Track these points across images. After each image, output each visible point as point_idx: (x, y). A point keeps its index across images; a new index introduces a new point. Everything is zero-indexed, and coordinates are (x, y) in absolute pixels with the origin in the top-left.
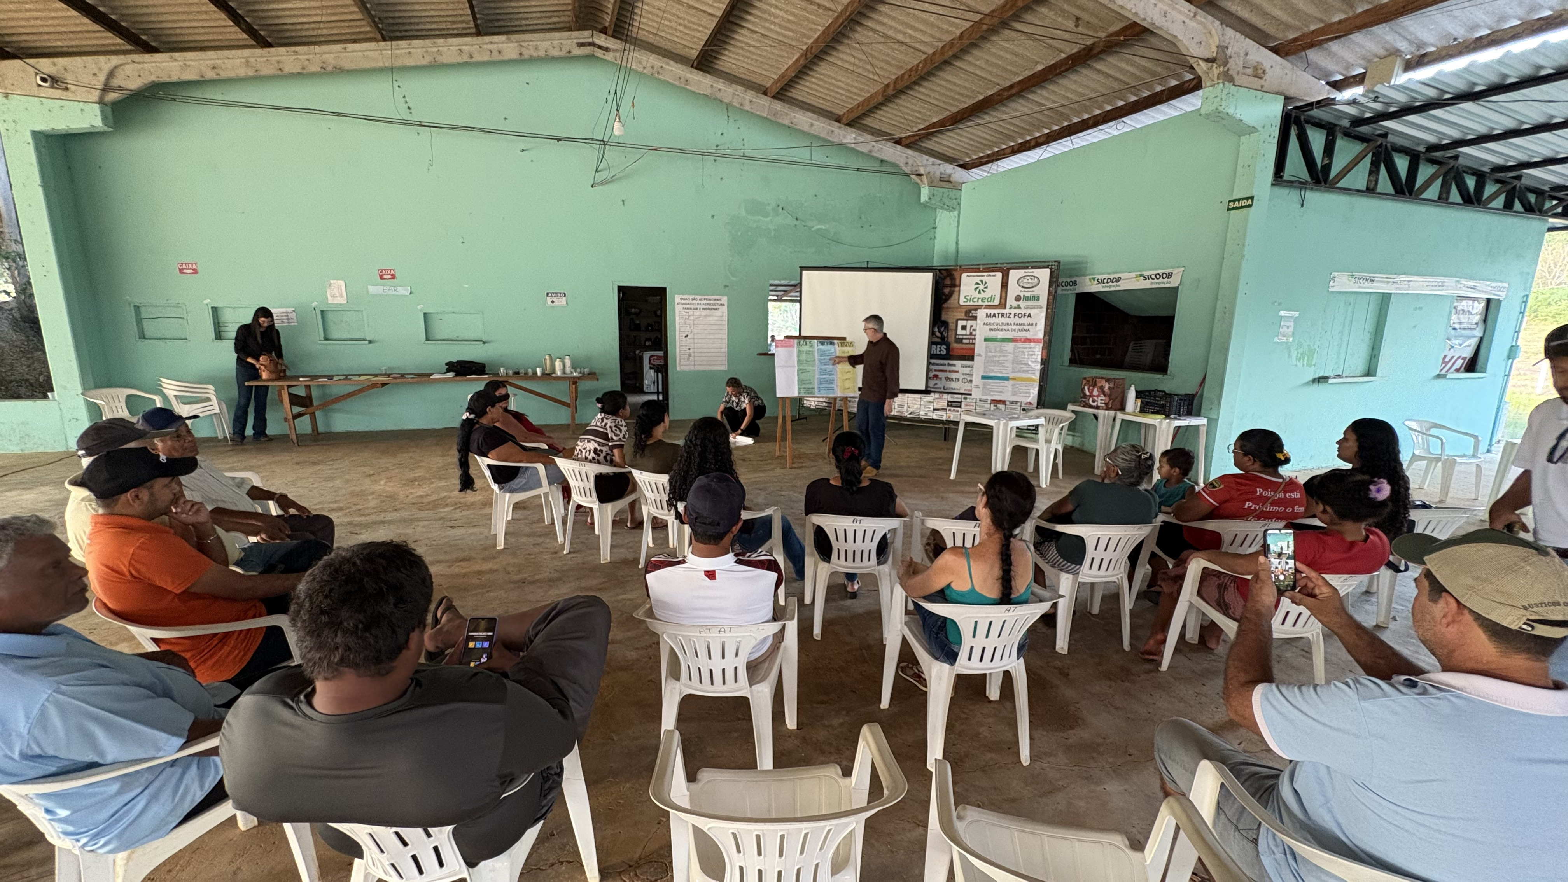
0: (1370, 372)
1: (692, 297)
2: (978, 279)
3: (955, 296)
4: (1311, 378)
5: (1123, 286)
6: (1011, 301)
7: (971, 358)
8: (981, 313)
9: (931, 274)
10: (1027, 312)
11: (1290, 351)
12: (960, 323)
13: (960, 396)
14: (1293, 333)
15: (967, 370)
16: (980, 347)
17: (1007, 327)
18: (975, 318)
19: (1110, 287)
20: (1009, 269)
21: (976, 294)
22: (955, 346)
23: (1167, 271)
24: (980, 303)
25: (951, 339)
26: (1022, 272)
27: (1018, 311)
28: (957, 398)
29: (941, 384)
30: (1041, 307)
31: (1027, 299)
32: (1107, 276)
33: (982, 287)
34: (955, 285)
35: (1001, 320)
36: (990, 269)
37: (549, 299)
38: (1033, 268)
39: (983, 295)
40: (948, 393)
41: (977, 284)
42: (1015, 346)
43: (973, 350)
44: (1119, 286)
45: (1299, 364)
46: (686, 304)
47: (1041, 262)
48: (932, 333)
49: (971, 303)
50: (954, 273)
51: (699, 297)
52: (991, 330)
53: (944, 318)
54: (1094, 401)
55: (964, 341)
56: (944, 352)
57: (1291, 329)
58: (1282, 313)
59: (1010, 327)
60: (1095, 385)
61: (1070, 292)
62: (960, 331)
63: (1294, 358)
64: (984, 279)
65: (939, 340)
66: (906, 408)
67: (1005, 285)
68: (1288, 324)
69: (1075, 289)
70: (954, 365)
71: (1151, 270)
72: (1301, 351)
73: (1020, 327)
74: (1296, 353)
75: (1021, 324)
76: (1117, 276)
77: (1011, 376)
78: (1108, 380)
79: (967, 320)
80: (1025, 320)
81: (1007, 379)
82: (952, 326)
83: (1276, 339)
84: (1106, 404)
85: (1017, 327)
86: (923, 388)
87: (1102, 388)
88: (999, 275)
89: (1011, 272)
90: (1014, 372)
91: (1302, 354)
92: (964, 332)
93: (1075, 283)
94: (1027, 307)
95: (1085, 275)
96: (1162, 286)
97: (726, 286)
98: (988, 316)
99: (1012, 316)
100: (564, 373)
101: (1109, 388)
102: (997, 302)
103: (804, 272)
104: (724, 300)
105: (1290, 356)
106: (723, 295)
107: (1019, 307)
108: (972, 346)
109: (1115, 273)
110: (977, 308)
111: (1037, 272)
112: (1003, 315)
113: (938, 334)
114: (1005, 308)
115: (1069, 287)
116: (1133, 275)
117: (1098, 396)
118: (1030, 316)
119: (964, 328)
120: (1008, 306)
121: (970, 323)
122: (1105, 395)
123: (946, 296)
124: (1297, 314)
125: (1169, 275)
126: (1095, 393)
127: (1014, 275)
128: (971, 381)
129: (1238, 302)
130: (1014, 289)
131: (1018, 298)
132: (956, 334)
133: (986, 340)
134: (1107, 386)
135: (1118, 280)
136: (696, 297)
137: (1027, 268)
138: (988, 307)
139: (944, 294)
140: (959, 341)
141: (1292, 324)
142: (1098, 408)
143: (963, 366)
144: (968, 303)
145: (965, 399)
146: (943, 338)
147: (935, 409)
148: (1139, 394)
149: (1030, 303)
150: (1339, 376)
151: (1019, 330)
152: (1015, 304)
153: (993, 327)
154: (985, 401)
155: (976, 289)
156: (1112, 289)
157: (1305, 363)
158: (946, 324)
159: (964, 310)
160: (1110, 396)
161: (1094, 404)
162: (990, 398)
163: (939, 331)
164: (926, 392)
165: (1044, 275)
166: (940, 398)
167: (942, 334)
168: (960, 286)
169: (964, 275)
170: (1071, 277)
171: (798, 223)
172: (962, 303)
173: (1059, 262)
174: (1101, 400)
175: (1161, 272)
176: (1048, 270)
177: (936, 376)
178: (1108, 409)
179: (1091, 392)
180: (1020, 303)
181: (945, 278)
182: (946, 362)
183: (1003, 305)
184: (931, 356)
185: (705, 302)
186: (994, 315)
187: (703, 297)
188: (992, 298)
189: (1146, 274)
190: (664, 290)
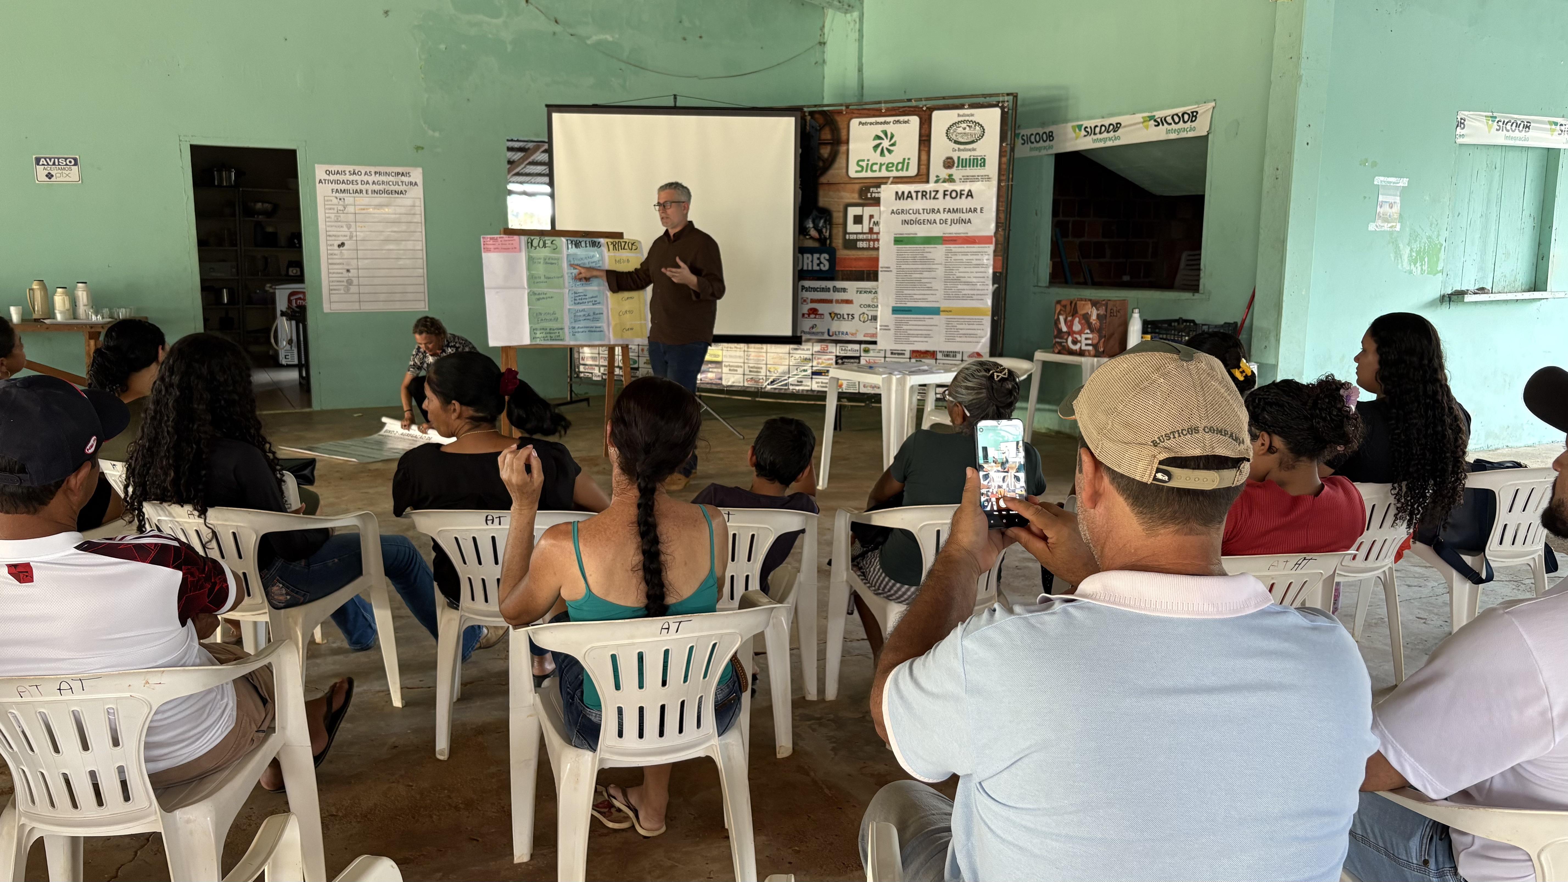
0: (1538, 283)
1: (349, 168)
2: (878, 130)
3: (840, 161)
4: (1437, 295)
5: (1126, 138)
6: (936, 168)
7: (872, 275)
8: (887, 193)
9: (792, 120)
10: (966, 187)
11: (1397, 247)
12: (852, 211)
13: (856, 347)
14: (1401, 216)
15: (866, 299)
16: (887, 254)
17: (932, 217)
18: (876, 202)
19: (1105, 140)
20: (932, 109)
22: (842, 253)
23: (1189, 109)
25: (838, 242)
26: (952, 116)
27: (949, 186)
28: (852, 350)
29: (822, 325)
30: (988, 178)
31: (965, 163)
32: (1098, 122)
33: (886, 143)
34: (839, 141)
35: (919, 204)
36: (900, 109)
37: (41, 172)
38: (973, 106)
40: (837, 342)
41: (878, 137)
42: (949, 252)
43: (876, 260)
44: (1118, 138)
45: (1416, 270)
46: (337, 182)
47: (984, 96)
48: (800, 230)
49: (870, 174)
50: (838, 118)
51: (363, 169)
52: (905, 222)
53: (823, 201)
54: (1075, 342)
55: (860, 244)
56: (826, 266)
57: (1396, 209)
58: (1378, 180)
59: (937, 217)
61: (1044, 152)
62: (852, 227)
63: (1405, 258)
64: (890, 129)
65: (816, 245)
66: (763, 372)
67: (925, 140)
68: (1391, 199)
69: (1051, 147)
70: (844, 290)
71: (1162, 108)
72: (1416, 246)
73: (956, 216)
74: (1408, 250)
75: (955, 211)
76: (1114, 120)
77: (944, 305)
78: (1095, 304)
79: (862, 205)
80: (963, 203)
81: (936, 311)
82: (837, 217)
83: (1372, 227)
84: (1095, 346)
85: (949, 216)
86: (788, 332)
90: (948, 298)
91: (1418, 253)
92: (857, 228)
94: (966, 179)
95: (1066, 121)
96: (1184, 135)
97: (418, 148)
98: (899, 196)
99: (940, 195)
100: (75, 315)
103: (556, 116)
104: (417, 175)
105: (1398, 255)
106: (416, 166)
107: (950, 179)
108: (873, 253)
109: (1112, 115)
110: (879, 183)
111: (979, 115)
112: (924, 194)
113: (813, 233)
114: (927, 182)
115: (1041, 144)
116: (1139, 117)
118: (970, 194)
119: (858, 220)
120: (932, 178)
121: (868, 211)
122: (1092, 331)
123: (824, 161)
124: (1404, 182)
125: (1193, 116)
126: (1077, 327)
127: (941, 120)
128: (875, 318)
129: (1296, 156)
130: (940, 147)
131: (949, 163)
132: (845, 232)
133: (898, 241)
134: (1094, 314)
136: (357, 168)
137: (961, 107)
138: (898, 180)
139: (820, 158)
140: (851, 244)
141: (1398, 199)
142: (1081, 353)
143: (860, 291)
145: (866, 351)
146: (822, 240)
148: (1148, 327)
149: (970, 171)
150: (1482, 290)
151: (953, 221)
152: (944, 173)
153: (907, 217)
154: (901, 354)
155: (876, 147)
156: (1109, 144)
157: (1425, 267)
158: (826, 214)
159: (857, 187)
161: (1076, 347)
162: (909, 348)
163: (816, 227)
164: (795, 340)
165: (991, 118)
166: (823, 352)
167: (820, 232)
168: (847, 142)
170: (1043, 125)
171: (558, 29)
173: (1015, 96)
174: (1086, 340)
175: (1180, 110)
176: (997, 112)
177: (814, 311)
178: (1098, 355)
179: (1070, 325)
180: (953, 171)
181: (822, 128)
182: (830, 284)
183: (923, 176)
184: (801, 275)
185: (378, 178)
186: (910, 196)
187: (373, 169)
189: (1159, 114)
190: (289, 156)
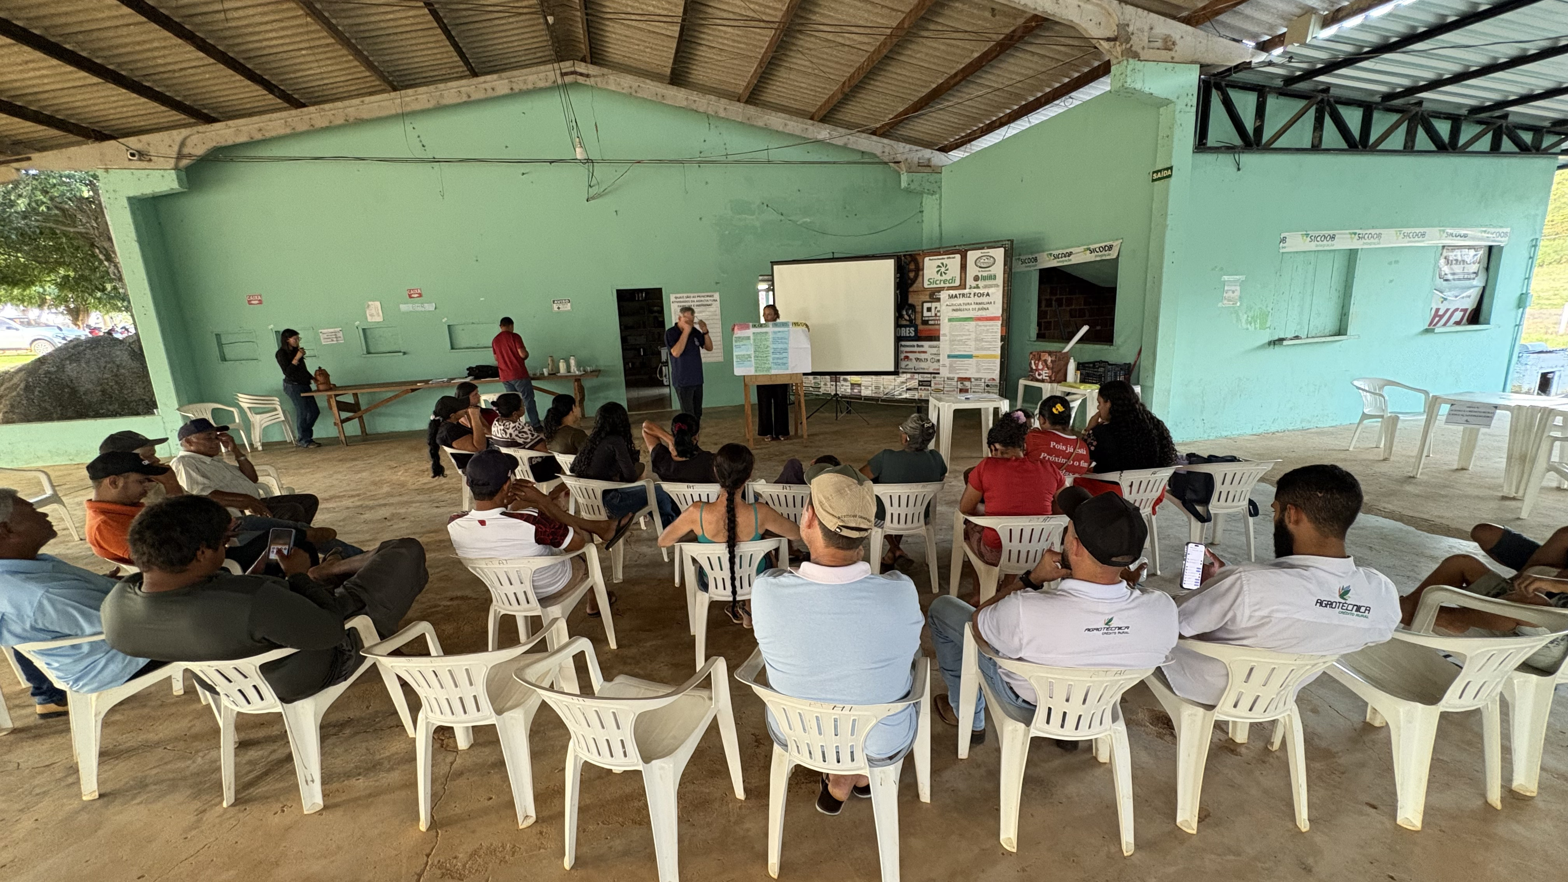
0: (1341, 331)
1: (685, 295)
2: (939, 263)
3: (920, 279)
4: (1266, 340)
5: (1075, 260)
6: (970, 281)
7: (937, 338)
8: (943, 295)
9: (893, 261)
10: (986, 291)
11: (1238, 315)
12: (926, 305)
13: (929, 376)
14: (1240, 297)
15: (934, 350)
16: (945, 329)
17: (967, 307)
18: (938, 300)
19: (1063, 261)
20: (967, 251)
21: (938, 277)
22: (921, 327)
23: (1108, 244)
24: (942, 285)
25: (919, 322)
26: (978, 253)
27: (977, 291)
28: (927, 377)
29: (912, 364)
30: (997, 286)
31: (984, 278)
32: (1060, 252)
33: (943, 269)
34: (919, 269)
35: (961, 300)
36: (950, 251)
37: (555, 307)
38: (989, 248)
39: (944, 277)
40: (919, 373)
41: (939, 266)
42: (977, 325)
43: (939, 330)
44: (1070, 260)
45: (1251, 328)
46: (680, 302)
47: (995, 242)
48: (898, 316)
49: (935, 286)
50: (918, 257)
51: (692, 295)
52: (954, 310)
53: (910, 301)
54: (1039, 375)
55: (930, 322)
56: (913, 334)
57: (1237, 293)
58: (1226, 278)
59: (971, 307)
60: (1039, 359)
61: (1032, 268)
62: (926, 314)
63: (1244, 321)
64: (945, 262)
65: (908, 323)
66: (882, 389)
67: (964, 267)
68: (1233, 288)
69: (1036, 266)
70: (922, 346)
71: (1095, 243)
72: (1251, 314)
73: (981, 306)
74: (1245, 316)
75: (980, 304)
76: (1068, 251)
77: (975, 353)
78: (1050, 353)
79: (931, 302)
80: (985, 299)
81: (970, 357)
82: (918, 309)
83: (1220, 305)
84: (1050, 377)
85: (977, 307)
86: (892, 369)
87: (1045, 361)
88: (958, 257)
89: (969, 253)
90: (977, 349)
91: (1252, 318)
92: (929, 314)
93: (1036, 260)
94: (985, 287)
95: (1043, 251)
96: (1104, 258)
97: (717, 283)
98: (951, 297)
99: (972, 296)
100: (569, 372)
101: (1052, 361)
102: (957, 283)
103: (775, 267)
104: (717, 296)
105: (1238, 319)
106: (715, 291)
107: (977, 287)
108: (937, 327)
109: (1068, 248)
110: (939, 290)
111: (992, 252)
112: (963, 295)
113: (907, 317)
114: (965, 288)
115: (1031, 264)
116: (1082, 248)
117: (1042, 370)
118: (988, 295)
119: (929, 310)
120: (968, 286)
121: (934, 305)
122: (1048, 369)
123: (911, 280)
124: (1243, 278)
125: (1110, 248)
126: (1040, 367)
127: (972, 256)
128: (939, 361)
129: (1165, 270)
130: (972, 270)
131: (976, 278)
132: (922, 316)
133: (950, 320)
134: (1049, 359)
135: (1070, 254)
136: (689, 295)
137: (983, 248)
138: (950, 288)
139: (909, 278)
140: (925, 323)
141: (1238, 288)
142: (1043, 381)
143: (930, 347)
144: (932, 286)
145: (934, 378)
146: (911, 321)
147: (908, 389)
148: (1080, 366)
149: (988, 282)
150: (1297, 337)
151: (979, 309)
152: (974, 284)
153: (955, 308)
154: (952, 379)
155: (938, 272)
156: (1065, 263)
157: (1258, 326)
158: (912, 307)
159: (928, 293)
160: (1052, 368)
161: (1040, 378)
162: (956, 376)
163: (907, 314)
164: (896, 373)
165: (999, 254)
166: (912, 378)
167: (909, 316)
168: (923, 270)
169: (927, 259)
170: (1032, 253)
171: (783, 218)
172: (926, 286)
173: (1012, 241)
174: (1045, 374)
175: (1103, 245)
176: (1002, 250)
177: (907, 357)
178: (1051, 382)
179: (1037, 365)
180: (979, 282)
181: (910, 262)
182: (915, 343)
183: (963, 286)
184: (898, 339)
185: (699, 299)
186: (956, 296)
187: (696, 295)
188: (953, 280)
189: (1092, 247)
190: (659, 290)
